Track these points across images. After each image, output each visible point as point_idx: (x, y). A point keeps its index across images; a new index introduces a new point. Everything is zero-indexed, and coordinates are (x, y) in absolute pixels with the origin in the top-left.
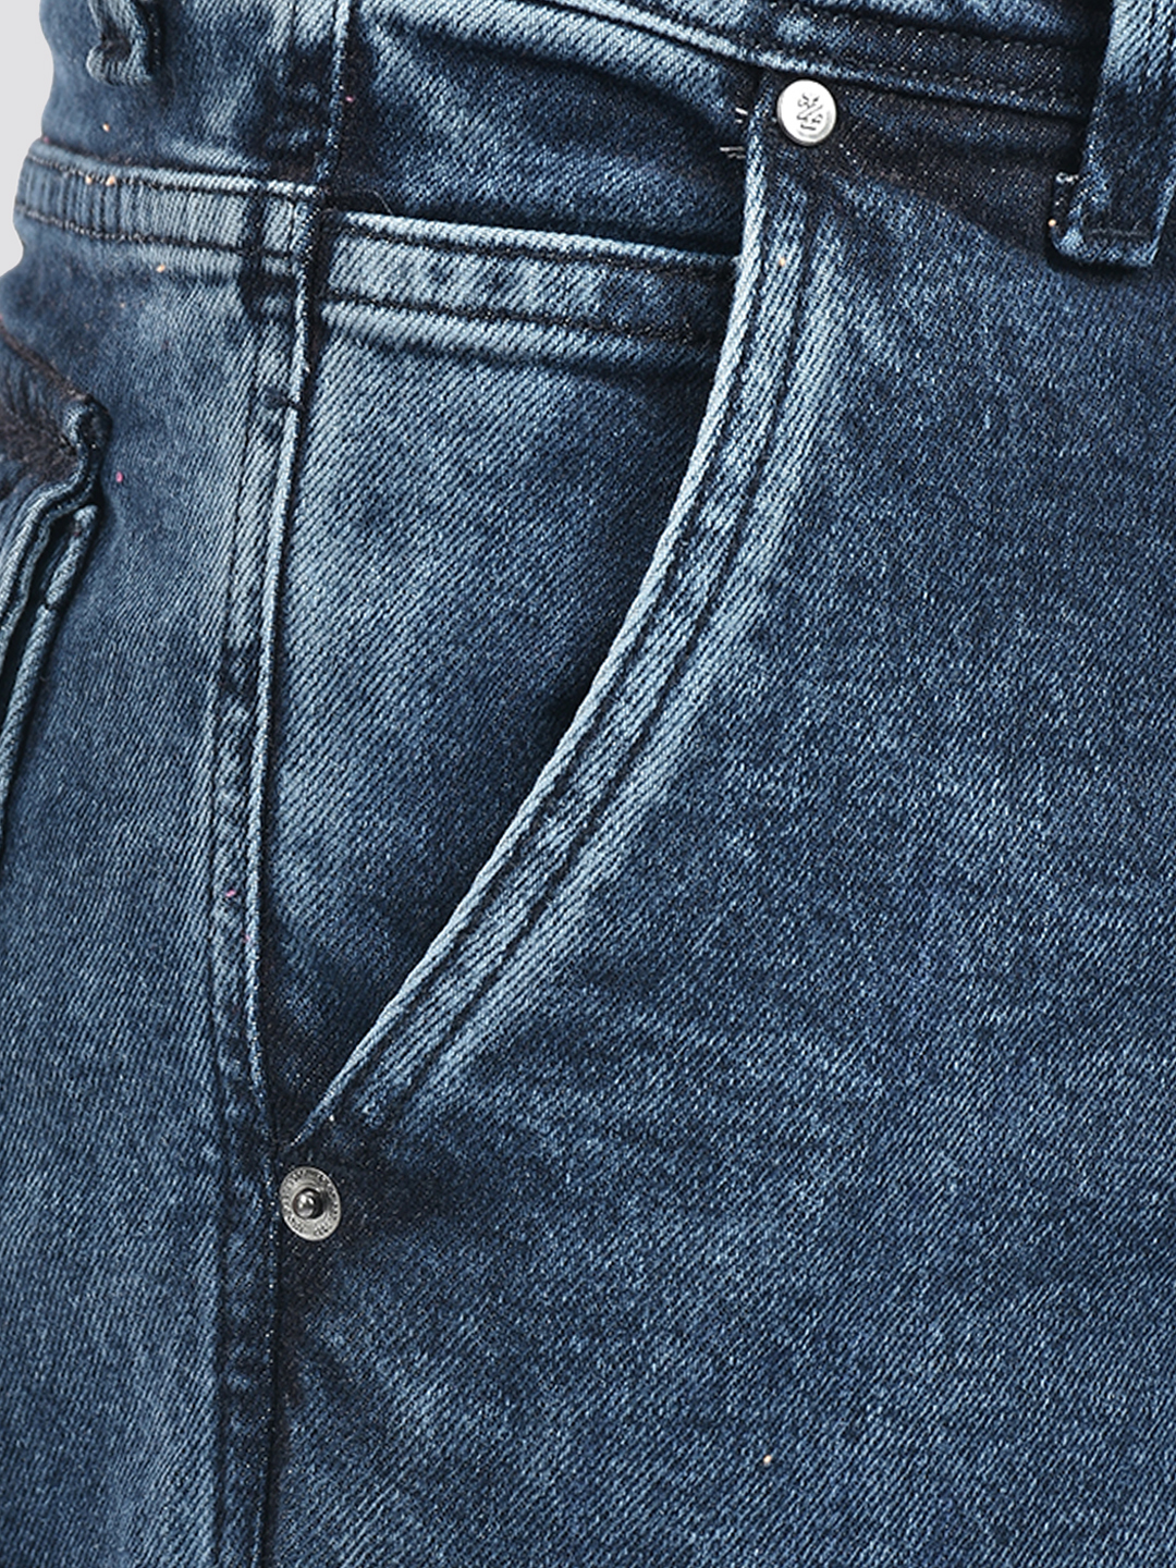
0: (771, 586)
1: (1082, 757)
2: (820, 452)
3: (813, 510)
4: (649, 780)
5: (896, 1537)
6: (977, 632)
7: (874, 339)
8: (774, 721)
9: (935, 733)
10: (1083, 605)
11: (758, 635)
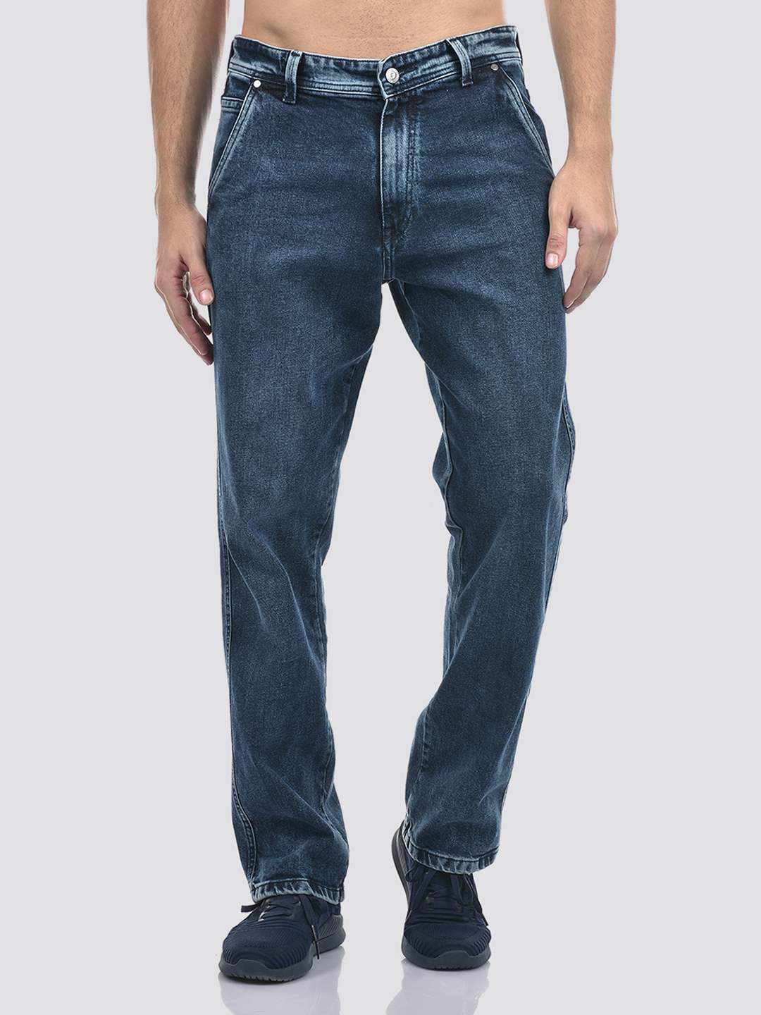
0: (243, 136)
1: (281, 158)
2: (250, 121)
3: (249, 127)
4: (229, 158)
5: (252, 245)
6: (268, 142)
7: (258, 108)
8: (243, 151)
9: (262, 154)
10: (282, 141)
11: (241, 141)
